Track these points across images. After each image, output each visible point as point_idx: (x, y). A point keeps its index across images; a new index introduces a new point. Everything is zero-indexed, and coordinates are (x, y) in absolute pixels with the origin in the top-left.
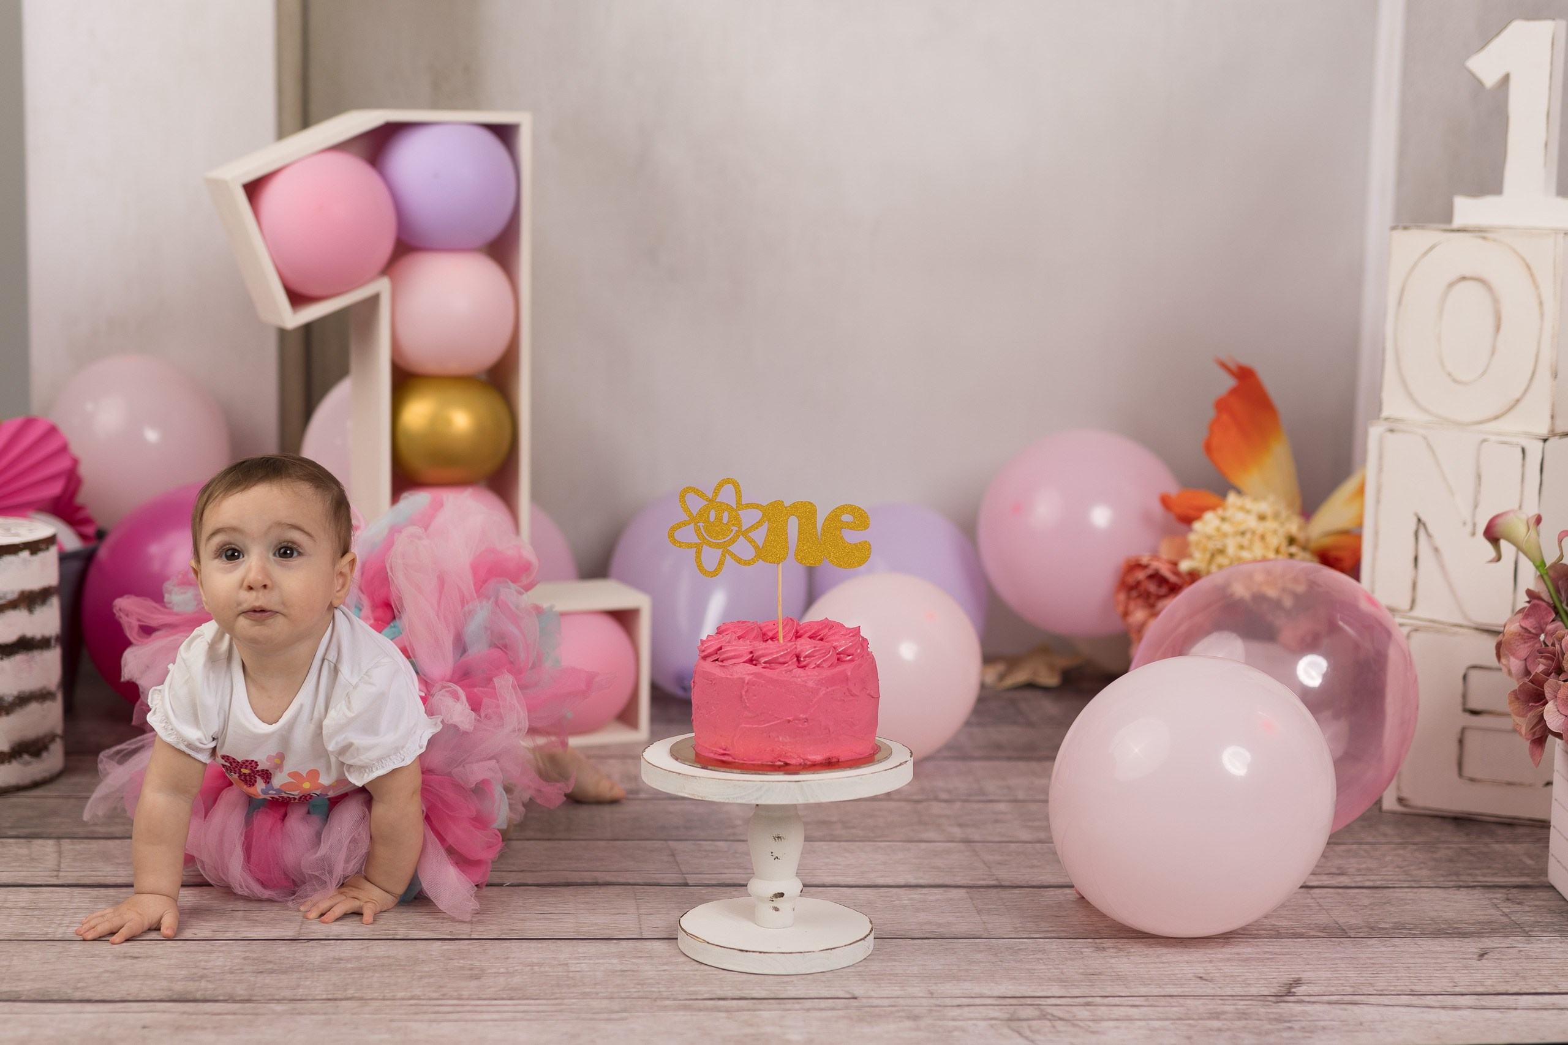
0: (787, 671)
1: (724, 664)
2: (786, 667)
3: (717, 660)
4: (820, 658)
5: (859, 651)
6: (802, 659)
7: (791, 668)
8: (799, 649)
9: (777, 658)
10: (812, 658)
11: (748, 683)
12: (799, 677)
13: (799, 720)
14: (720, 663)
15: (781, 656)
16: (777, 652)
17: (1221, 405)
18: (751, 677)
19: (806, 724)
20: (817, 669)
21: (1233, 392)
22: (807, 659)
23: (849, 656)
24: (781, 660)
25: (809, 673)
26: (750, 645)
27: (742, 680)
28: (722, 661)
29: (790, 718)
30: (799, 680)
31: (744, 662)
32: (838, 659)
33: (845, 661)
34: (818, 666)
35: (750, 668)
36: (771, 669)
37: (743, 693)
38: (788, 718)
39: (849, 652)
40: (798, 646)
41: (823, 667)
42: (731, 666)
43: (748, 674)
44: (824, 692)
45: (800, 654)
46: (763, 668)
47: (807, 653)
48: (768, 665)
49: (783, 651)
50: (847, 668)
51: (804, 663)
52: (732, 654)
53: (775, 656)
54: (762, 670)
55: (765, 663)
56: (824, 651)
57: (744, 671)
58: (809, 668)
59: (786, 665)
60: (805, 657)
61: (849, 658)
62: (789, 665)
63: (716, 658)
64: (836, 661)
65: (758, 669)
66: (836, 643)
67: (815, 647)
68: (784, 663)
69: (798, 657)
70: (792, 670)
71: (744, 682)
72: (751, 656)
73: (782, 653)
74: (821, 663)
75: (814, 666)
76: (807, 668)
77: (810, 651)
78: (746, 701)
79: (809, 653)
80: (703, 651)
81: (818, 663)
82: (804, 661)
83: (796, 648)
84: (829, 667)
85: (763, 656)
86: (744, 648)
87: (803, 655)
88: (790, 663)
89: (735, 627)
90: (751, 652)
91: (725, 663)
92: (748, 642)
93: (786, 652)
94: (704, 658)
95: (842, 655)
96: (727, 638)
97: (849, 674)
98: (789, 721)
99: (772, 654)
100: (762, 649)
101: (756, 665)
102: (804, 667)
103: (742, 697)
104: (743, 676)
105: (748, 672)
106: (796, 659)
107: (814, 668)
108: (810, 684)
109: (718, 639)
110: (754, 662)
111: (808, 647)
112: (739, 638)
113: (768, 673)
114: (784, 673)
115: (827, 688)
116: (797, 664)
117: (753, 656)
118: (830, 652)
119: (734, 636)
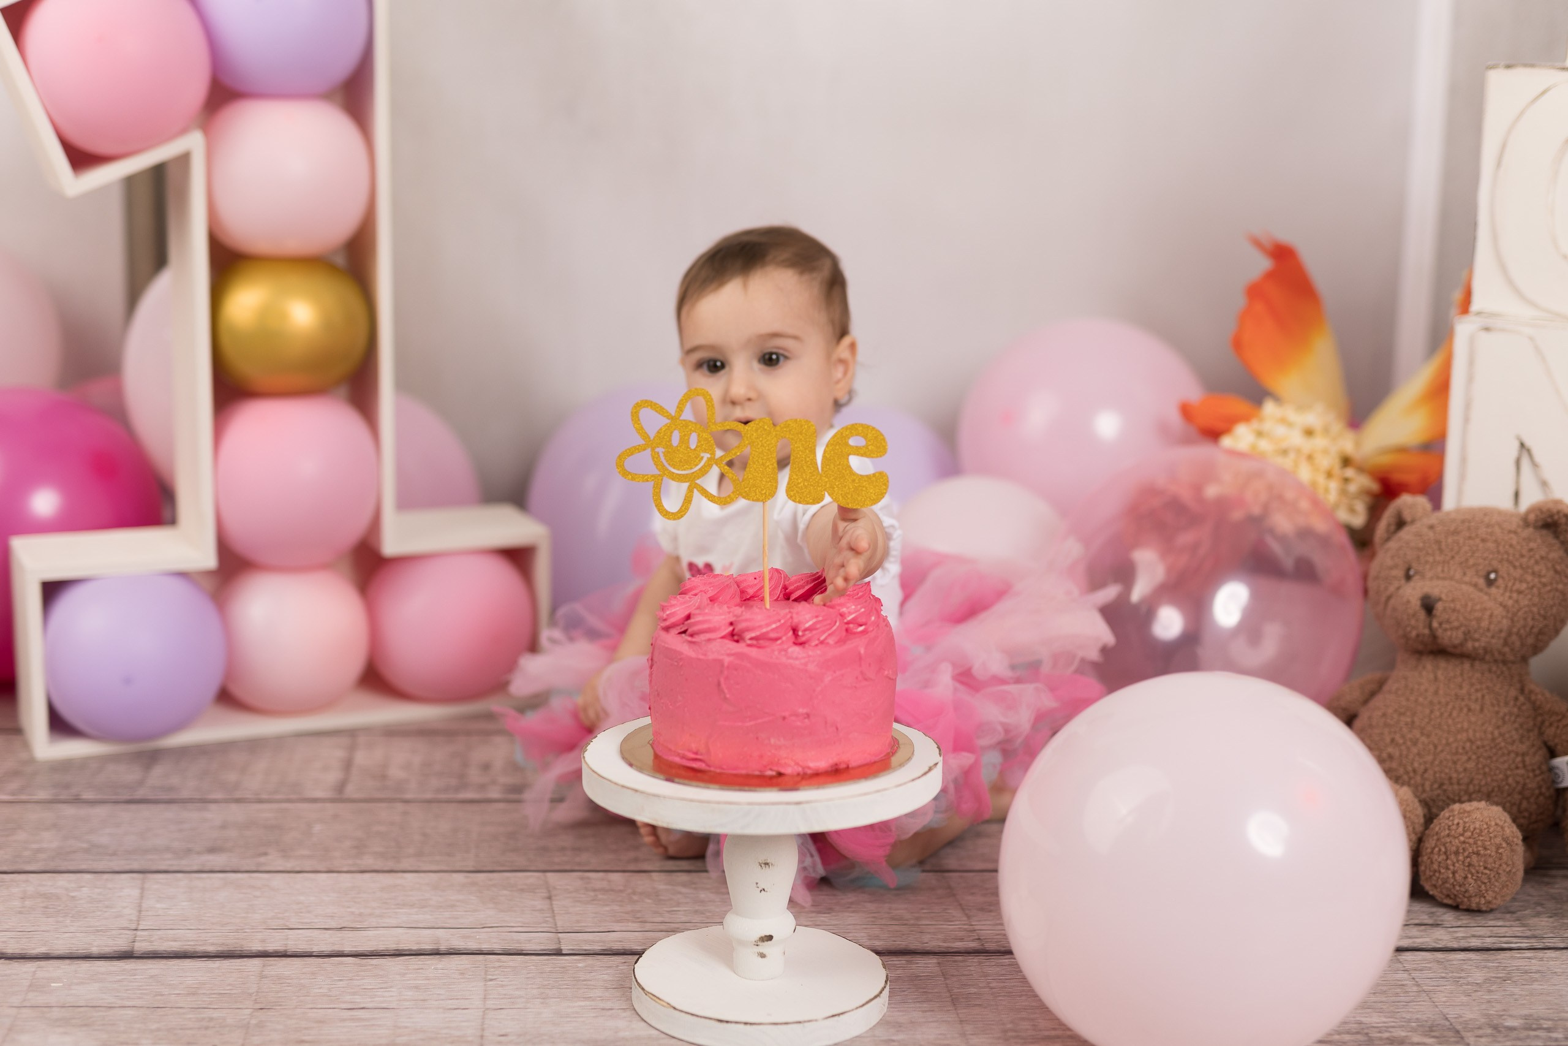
0: (780, 651)
1: (694, 640)
2: (780, 644)
3: (684, 632)
4: (824, 632)
5: (873, 618)
6: (800, 633)
7: (785, 646)
8: (796, 620)
9: (767, 633)
10: (814, 632)
11: (728, 667)
12: (797, 659)
13: (797, 715)
14: (689, 639)
15: (773, 630)
16: (768, 625)
17: (1254, 292)
18: (731, 658)
19: (806, 720)
20: (820, 646)
21: (1270, 276)
22: (807, 633)
23: (861, 625)
24: (773, 635)
25: (810, 653)
26: (729, 613)
27: (720, 662)
28: (692, 635)
29: (786, 714)
30: (797, 662)
31: (723, 637)
32: (847, 630)
33: (855, 633)
34: (822, 642)
35: (731, 646)
36: (759, 647)
37: (722, 680)
38: (783, 714)
39: (861, 620)
40: (795, 616)
41: (828, 644)
42: (704, 643)
43: (729, 655)
44: (830, 678)
45: (797, 626)
46: (749, 645)
47: (807, 625)
48: (754, 642)
49: (774, 622)
50: (860, 645)
51: (803, 639)
52: (705, 626)
53: (764, 630)
54: (747, 650)
55: (751, 639)
56: (829, 622)
57: (722, 650)
58: (810, 646)
59: (779, 642)
60: (805, 630)
61: (861, 629)
62: (783, 642)
63: (683, 630)
64: (844, 633)
65: (740, 648)
66: (844, 610)
67: (817, 617)
68: (777, 639)
69: (795, 631)
70: (788, 648)
71: (722, 665)
72: (731, 628)
73: (774, 626)
74: (826, 638)
75: (817, 642)
76: (807, 645)
77: (810, 623)
78: (726, 691)
79: (810, 626)
80: (665, 620)
81: (822, 638)
82: (803, 636)
83: (792, 617)
84: (836, 643)
85: (748, 630)
86: (719, 617)
87: (802, 627)
88: (784, 638)
89: (705, 584)
90: (731, 624)
91: (696, 639)
92: (725, 607)
93: (778, 624)
94: (667, 629)
95: (851, 626)
96: (696, 600)
97: (862, 651)
98: (784, 718)
99: (760, 627)
100: (746, 620)
101: (737, 641)
102: (802, 644)
103: (719, 684)
104: (721, 657)
105: (728, 652)
106: (791, 633)
107: (817, 645)
108: (812, 667)
109: (684, 603)
110: (736, 638)
111: (808, 617)
112: (712, 600)
113: (754, 652)
114: (776, 653)
115: (835, 672)
116: (793, 639)
117: (734, 629)
118: (836, 622)
119: (705, 599)
